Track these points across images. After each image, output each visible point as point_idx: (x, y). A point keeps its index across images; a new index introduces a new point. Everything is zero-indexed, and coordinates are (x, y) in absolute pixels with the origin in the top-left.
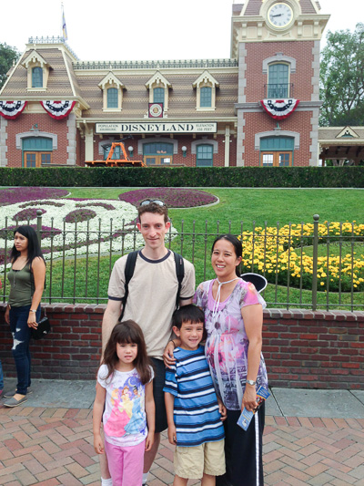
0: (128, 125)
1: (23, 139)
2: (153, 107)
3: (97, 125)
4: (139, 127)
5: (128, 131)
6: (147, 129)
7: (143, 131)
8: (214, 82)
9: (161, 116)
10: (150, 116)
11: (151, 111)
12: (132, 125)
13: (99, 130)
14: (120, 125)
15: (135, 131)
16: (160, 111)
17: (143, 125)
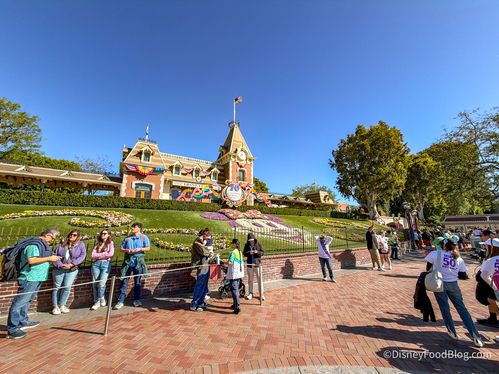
0: (187, 183)
1: (136, 184)
2: (198, 177)
3: (173, 182)
4: (192, 185)
5: (187, 186)
6: (195, 186)
7: (193, 186)
8: (219, 172)
9: (201, 181)
10: (196, 181)
11: (197, 179)
12: (189, 183)
13: (174, 183)
14: (184, 183)
15: (190, 186)
16: (201, 179)
17: (194, 184)
